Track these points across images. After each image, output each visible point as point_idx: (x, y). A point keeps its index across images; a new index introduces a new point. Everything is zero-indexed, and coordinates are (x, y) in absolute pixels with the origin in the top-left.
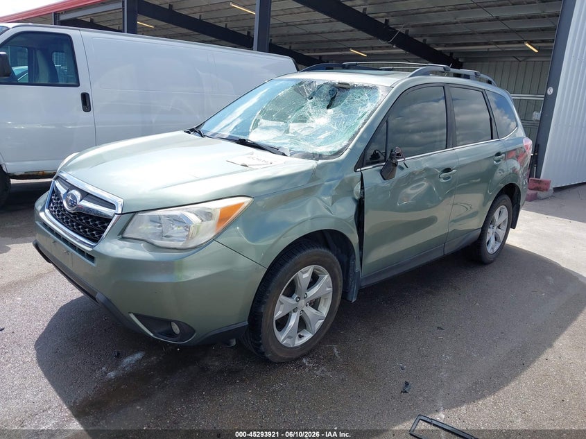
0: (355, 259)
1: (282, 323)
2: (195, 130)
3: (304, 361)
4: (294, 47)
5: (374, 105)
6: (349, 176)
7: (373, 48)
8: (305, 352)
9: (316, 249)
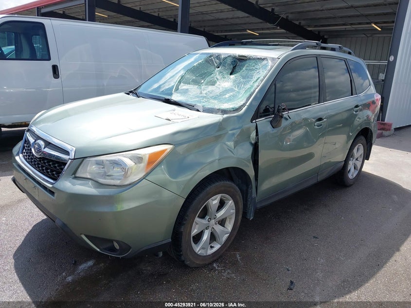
0: (252, 188)
1: (198, 238)
2: (133, 92)
3: (215, 265)
4: (206, 29)
5: (265, 72)
6: (247, 126)
7: (263, 29)
8: (215, 258)
9: (222, 182)
